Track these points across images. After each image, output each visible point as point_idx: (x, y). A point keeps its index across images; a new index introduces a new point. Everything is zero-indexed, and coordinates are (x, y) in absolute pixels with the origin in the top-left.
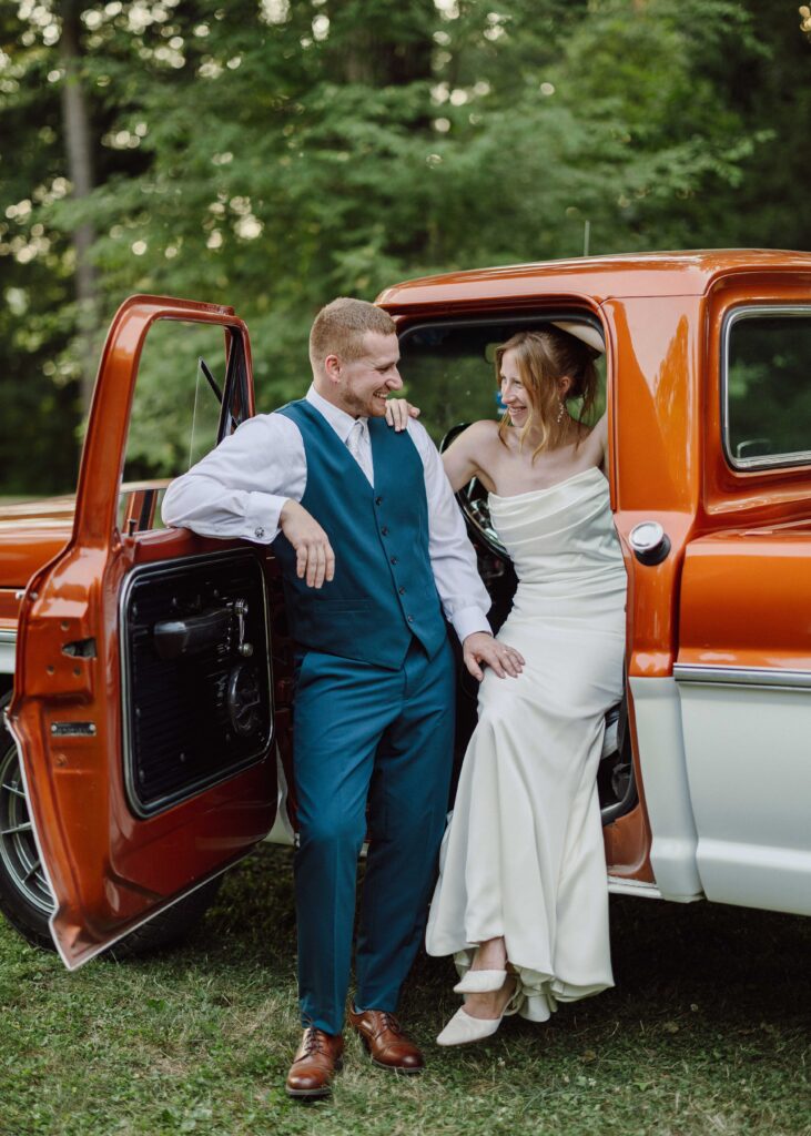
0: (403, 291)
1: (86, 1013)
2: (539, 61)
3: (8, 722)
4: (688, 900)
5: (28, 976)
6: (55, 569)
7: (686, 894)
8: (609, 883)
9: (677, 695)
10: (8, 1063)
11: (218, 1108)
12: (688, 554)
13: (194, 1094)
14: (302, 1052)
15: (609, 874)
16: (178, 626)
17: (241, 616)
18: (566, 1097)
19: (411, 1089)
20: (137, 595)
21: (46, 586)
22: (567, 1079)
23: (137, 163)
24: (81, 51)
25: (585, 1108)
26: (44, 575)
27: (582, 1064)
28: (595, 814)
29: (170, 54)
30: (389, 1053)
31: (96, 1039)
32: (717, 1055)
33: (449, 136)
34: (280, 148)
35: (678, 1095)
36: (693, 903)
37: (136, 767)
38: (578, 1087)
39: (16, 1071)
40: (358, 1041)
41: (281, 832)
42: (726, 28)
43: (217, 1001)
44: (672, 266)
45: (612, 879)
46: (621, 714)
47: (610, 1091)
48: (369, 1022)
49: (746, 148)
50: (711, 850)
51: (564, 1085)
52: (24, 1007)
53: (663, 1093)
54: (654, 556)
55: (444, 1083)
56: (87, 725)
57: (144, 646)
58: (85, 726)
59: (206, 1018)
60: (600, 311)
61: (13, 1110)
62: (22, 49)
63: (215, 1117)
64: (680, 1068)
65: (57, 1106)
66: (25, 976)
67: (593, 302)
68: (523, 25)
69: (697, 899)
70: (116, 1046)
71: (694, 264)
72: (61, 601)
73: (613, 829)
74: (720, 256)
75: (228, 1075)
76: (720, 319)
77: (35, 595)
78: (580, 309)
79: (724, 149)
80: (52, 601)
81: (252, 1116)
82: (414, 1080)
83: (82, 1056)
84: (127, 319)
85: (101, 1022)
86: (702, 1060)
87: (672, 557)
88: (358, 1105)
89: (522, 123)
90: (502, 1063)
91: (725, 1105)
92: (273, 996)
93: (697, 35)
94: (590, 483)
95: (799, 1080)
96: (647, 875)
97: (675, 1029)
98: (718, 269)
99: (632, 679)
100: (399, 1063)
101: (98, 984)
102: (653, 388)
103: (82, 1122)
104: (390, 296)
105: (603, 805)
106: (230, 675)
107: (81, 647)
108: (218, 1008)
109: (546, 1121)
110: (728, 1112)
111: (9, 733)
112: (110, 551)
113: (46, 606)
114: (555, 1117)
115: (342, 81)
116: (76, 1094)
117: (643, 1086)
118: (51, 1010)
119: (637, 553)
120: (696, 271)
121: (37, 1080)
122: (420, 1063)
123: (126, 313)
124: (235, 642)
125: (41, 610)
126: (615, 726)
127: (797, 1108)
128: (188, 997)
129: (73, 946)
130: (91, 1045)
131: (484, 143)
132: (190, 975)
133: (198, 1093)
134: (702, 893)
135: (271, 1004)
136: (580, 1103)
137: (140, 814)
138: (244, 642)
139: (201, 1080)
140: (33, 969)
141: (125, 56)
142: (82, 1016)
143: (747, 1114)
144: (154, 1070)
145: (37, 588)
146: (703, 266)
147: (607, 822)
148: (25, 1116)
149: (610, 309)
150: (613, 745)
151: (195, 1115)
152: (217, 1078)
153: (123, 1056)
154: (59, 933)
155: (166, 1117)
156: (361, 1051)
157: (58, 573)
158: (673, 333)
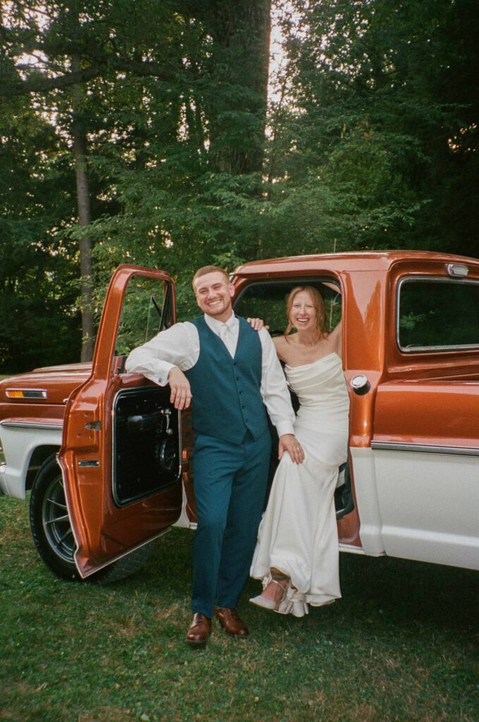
0: (247, 267)
1: (86, 608)
2: (316, 164)
3: (58, 460)
4: (377, 555)
5: (57, 592)
6: (83, 388)
7: (376, 553)
8: (339, 546)
9: (373, 456)
10: (48, 630)
11: (150, 651)
12: (379, 390)
13: (138, 644)
14: (194, 624)
15: (339, 542)
16: (138, 418)
17: (168, 416)
18: (318, 649)
19: (243, 644)
20: (120, 402)
21: (78, 397)
22: (318, 642)
23: (114, 208)
24: (86, 152)
25: (327, 654)
26: (77, 391)
27: (325, 635)
28: (334, 513)
29: (130, 156)
30: (233, 628)
31: (90, 620)
32: (392, 634)
33: (269, 199)
34: (186, 202)
35: (371, 650)
36: (380, 557)
37: (118, 483)
38: (324, 645)
39: (52, 634)
40: (217, 622)
41: (183, 521)
42: (408, 148)
43: (149, 604)
44: (374, 257)
45: (341, 545)
46: (346, 467)
47: (339, 648)
48: (223, 613)
49: (417, 207)
50: (388, 530)
51: (317, 644)
52: (55, 606)
53: (364, 649)
54: (362, 391)
55: (259, 642)
56: (96, 462)
57: (122, 426)
58: (94, 462)
59: (144, 611)
60: (339, 277)
61: (51, 650)
62: (56, 150)
63: (148, 654)
64: (373, 639)
65: (72, 649)
66: (56, 591)
67: (336, 273)
68: (307, 146)
69: (382, 555)
70: (100, 623)
71: (384, 256)
72: (85, 403)
73: (342, 521)
74: (398, 253)
75: (155, 636)
76: (396, 283)
77: (73, 401)
78: (330, 276)
79: (407, 208)
80: (80, 403)
81: (166, 654)
82: (244, 641)
83: (83, 627)
84: (119, 274)
85: (93, 613)
86: (384, 635)
87: (371, 392)
88: (218, 650)
89: (307, 193)
90: (287, 633)
91: (394, 655)
92: (176, 602)
93: (394, 152)
94: (332, 360)
95: (431, 645)
96: (358, 543)
97: (371, 622)
98: (396, 259)
99: (351, 448)
100: (238, 633)
101: (91, 596)
102: (364, 318)
103: (84, 656)
104: (241, 269)
105: (337, 510)
106: (161, 444)
107: (93, 424)
108: (150, 607)
109: (308, 659)
110: (396, 658)
111: (58, 465)
112: (109, 381)
113: (77, 406)
114: (312, 657)
115: (218, 171)
116: (81, 644)
117: (355, 646)
118: (69, 606)
119: (354, 389)
120: (385, 260)
121: (62, 637)
122: (247, 633)
123: (119, 272)
124: (165, 429)
125: (75, 407)
126: (343, 472)
127: (430, 657)
128: (135, 602)
129: (85, 567)
130: (88, 623)
131: (287, 202)
132: (136, 593)
133: (140, 644)
134: (384, 552)
135: (176, 606)
136: (324, 652)
137: (119, 505)
138: (169, 428)
139: (142, 638)
140: (60, 588)
141: (110, 156)
142: (84, 609)
143: (405, 659)
144: (119, 634)
145: (74, 397)
146: (389, 257)
147: (339, 517)
148: (57, 653)
149: (344, 277)
150: (343, 481)
151: (139, 654)
152: (149, 637)
153: (103, 628)
154: (78, 561)
155: (125, 653)
156: (219, 627)
157: (84, 391)
158: (374, 290)
